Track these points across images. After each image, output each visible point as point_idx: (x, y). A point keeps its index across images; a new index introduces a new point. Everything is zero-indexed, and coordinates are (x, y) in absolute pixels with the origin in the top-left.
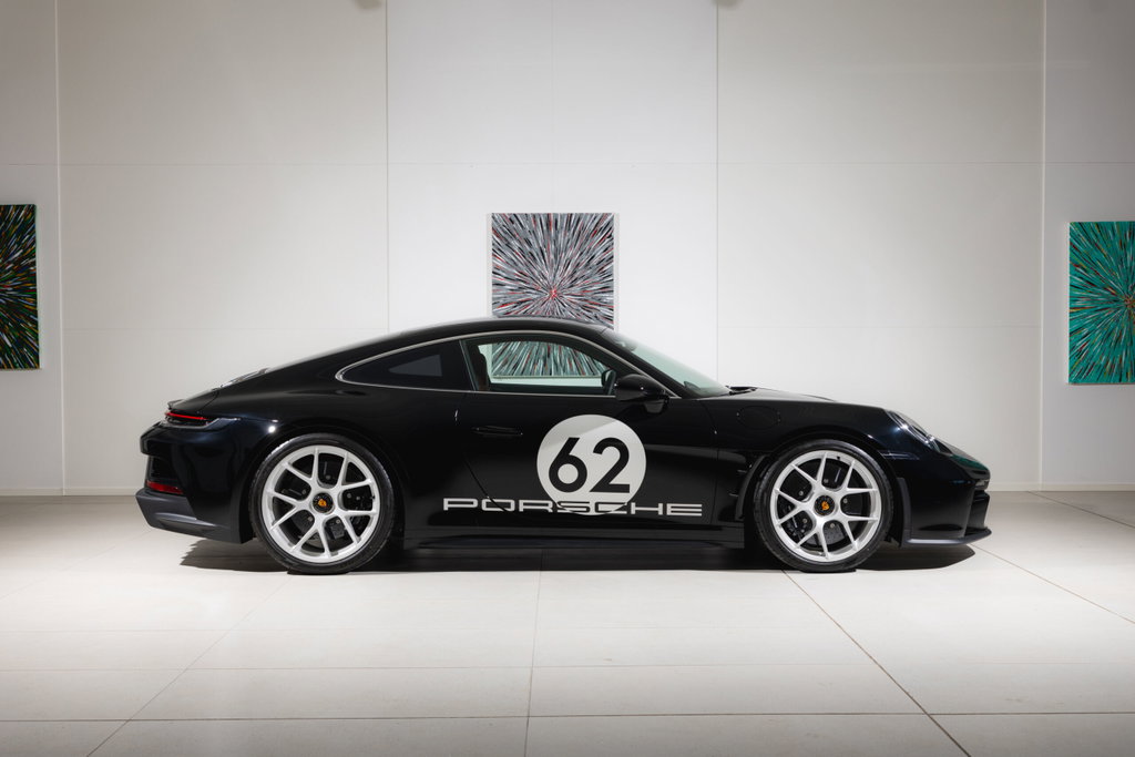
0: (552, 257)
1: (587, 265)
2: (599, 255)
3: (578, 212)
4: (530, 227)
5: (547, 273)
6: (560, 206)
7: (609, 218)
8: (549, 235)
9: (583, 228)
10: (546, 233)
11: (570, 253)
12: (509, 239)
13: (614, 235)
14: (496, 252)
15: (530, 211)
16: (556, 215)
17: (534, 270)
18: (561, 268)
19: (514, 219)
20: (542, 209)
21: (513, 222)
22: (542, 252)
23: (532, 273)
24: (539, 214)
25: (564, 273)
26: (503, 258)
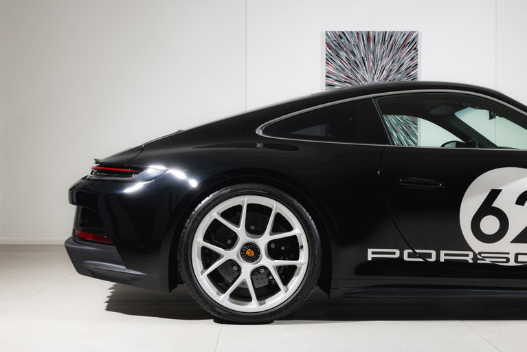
0: (371, 64)
1: (397, 71)
2: (407, 63)
3: (391, 30)
4: (355, 41)
5: (367, 77)
6: (377, 25)
7: (415, 35)
8: (369, 47)
9: (395, 42)
10: (366, 46)
11: (385, 61)
12: (339, 51)
13: (418, 47)
14: (329, 60)
15: (354, 30)
16: (374, 32)
17: (357, 75)
18: (378, 72)
19: (342, 35)
20: (363, 28)
21: (341, 38)
22: (363, 60)
23: (356, 77)
24: (362, 32)
25: (380, 76)
26: (334, 65)
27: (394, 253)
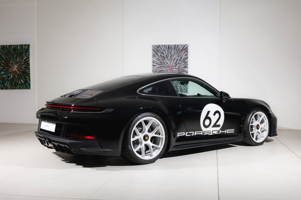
0: (170, 57)
1: (180, 60)
2: (184, 57)
3: (178, 44)
4: (164, 48)
5: (168, 62)
7: (187, 46)
8: (169, 51)
9: (179, 49)
10: (168, 50)
11: (175, 56)
12: (157, 52)
13: (188, 51)
14: (154, 56)
15: (163, 44)
16: (171, 45)
17: (164, 61)
18: (172, 61)
19: (159, 46)
20: (167, 43)
21: (158, 47)
22: (167, 56)
23: (164, 62)
24: (166, 45)
25: (173, 62)
26: (156, 58)
27: (183, 134)
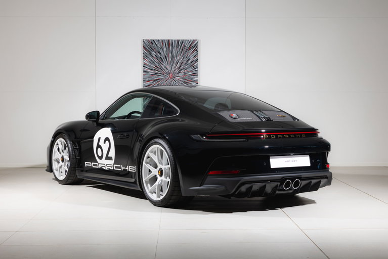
0: (170, 59)
1: (186, 63)
2: (192, 58)
3: (182, 39)
4: (160, 46)
5: (168, 67)
6: (174, 36)
7: (196, 42)
8: (169, 49)
9: (184, 46)
10: (167, 48)
11: (178, 58)
12: (151, 51)
13: (198, 49)
14: (145, 57)
15: (160, 38)
16: (172, 40)
17: (162, 65)
18: (174, 64)
19: (153, 42)
20: (166, 37)
21: (152, 43)
22: (166, 57)
23: (161, 67)
24: (164, 40)
26: (148, 60)
